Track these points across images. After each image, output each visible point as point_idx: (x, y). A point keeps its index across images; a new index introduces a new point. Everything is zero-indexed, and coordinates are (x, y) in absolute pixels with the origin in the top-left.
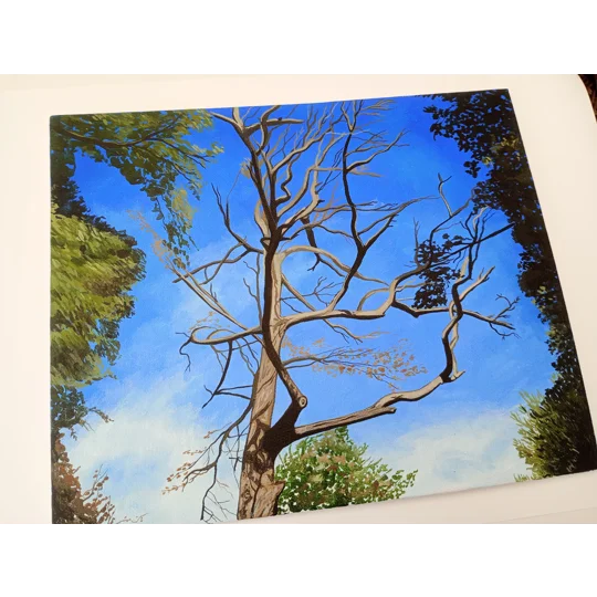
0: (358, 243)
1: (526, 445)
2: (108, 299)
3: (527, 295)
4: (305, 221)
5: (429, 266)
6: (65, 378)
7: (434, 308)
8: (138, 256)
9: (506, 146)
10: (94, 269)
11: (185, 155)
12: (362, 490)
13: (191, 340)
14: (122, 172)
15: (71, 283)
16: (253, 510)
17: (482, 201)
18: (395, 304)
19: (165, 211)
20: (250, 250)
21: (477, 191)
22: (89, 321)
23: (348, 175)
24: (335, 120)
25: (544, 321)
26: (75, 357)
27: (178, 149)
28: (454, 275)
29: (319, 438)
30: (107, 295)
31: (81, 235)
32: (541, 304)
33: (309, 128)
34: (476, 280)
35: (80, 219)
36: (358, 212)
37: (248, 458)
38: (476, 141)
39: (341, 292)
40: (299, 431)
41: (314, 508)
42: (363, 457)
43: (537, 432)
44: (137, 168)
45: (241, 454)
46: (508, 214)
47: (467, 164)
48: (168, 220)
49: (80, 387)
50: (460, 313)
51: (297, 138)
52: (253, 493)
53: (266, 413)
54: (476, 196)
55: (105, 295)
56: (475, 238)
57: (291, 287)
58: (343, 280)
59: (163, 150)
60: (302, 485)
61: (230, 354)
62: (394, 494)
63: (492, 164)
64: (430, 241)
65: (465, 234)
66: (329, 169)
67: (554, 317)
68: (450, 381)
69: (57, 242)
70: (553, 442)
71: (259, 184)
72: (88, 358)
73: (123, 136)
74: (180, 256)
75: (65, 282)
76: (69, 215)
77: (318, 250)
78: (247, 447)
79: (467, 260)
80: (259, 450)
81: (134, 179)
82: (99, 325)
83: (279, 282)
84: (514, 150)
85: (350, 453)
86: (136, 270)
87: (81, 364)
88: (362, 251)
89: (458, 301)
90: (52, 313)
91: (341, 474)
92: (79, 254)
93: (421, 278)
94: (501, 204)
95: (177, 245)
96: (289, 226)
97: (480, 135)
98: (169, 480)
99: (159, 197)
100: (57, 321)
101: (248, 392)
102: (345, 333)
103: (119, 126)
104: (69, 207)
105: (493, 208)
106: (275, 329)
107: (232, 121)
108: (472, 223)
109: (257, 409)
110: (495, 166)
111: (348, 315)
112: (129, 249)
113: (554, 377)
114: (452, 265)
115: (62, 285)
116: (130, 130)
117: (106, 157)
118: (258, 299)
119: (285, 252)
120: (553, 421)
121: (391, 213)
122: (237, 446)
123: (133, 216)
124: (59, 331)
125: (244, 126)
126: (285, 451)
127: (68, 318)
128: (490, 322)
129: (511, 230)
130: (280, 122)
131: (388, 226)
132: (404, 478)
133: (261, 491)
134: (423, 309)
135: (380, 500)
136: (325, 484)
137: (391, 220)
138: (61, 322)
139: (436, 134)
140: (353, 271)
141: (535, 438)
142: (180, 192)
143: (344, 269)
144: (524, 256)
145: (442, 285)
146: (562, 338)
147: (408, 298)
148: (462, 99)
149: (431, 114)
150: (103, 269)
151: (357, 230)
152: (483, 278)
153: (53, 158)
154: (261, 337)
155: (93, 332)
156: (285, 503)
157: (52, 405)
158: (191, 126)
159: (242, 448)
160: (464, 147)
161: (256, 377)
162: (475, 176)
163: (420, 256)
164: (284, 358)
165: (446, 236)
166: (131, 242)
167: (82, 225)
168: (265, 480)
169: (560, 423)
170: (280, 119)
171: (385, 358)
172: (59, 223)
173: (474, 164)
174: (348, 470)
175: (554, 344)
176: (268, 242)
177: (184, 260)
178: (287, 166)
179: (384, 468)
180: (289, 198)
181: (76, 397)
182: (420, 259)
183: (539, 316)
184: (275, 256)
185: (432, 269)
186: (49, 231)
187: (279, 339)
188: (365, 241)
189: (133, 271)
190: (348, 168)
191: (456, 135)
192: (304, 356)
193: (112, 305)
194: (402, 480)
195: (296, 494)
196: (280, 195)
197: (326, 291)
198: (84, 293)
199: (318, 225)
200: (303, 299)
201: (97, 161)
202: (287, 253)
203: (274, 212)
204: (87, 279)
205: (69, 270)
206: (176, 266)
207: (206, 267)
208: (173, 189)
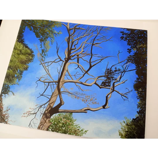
0: (90, 65)
1: (122, 133)
2: (23, 65)
3: (135, 90)
4: (78, 56)
5: (108, 75)
6: (7, 82)
7: (106, 87)
8: (33, 56)
9: (142, 46)
10: (22, 57)
11: (52, 32)
12: (72, 131)
13: (39, 80)
14: (35, 34)
15: (15, 59)
16: (42, 128)
17: (130, 61)
18: (95, 83)
19: (43, 46)
20: (61, 60)
21: (129, 57)
22: (17, 69)
23: (93, 46)
24: (94, 31)
25: (138, 99)
26: (11, 77)
27: (51, 31)
28: (115, 79)
29: (64, 114)
31: (21, 48)
32: (138, 94)
33: (86, 31)
34: (121, 82)
35: (22, 44)
36: (93, 56)
37: (45, 114)
38: (133, 43)
39: (82, 77)
40: (60, 111)
41: (57, 132)
42: (74, 122)
43: (127, 130)
44: (39, 34)
45: (43, 113)
46: (136, 66)
47: (128, 49)
48: (43, 49)
49: (10, 85)
50: (113, 90)
51: (82, 33)
52: (43, 123)
53: (53, 104)
54: (128, 59)
55: (22, 64)
56: (124, 71)
57: (69, 72)
58: (83, 74)
59: (47, 30)
60: (56, 125)
61: (48, 86)
62: (80, 135)
63: (136, 51)
64: (111, 69)
65: (122, 69)
66: (89, 43)
67: (141, 98)
68: (105, 108)
69: (15, 48)
70: (131, 134)
71: (68, 44)
72: (14, 78)
73: (38, 25)
74: (43, 58)
76: (20, 42)
77: (79, 64)
78: (45, 111)
79: (120, 76)
80: (48, 113)
81: (38, 36)
82: (19, 71)
83: (66, 71)
84: (144, 48)
85: (71, 120)
86: (31, 59)
87: (12, 79)
88: (91, 67)
89: (114, 87)
90: (9, 65)
91: (67, 125)
92: (19, 52)
93: (105, 78)
94: (135, 63)
95: (43, 55)
96: (73, 56)
97: (135, 42)
98: (24, 114)
99: (42, 42)
100: (10, 67)
101: (50, 97)
102: (79, 88)
103: (38, 22)
104: (20, 40)
105: (132, 63)
106: (61, 82)
107: (67, 26)
108: (125, 66)
109: (51, 102)
110: (137, 51)
111: (82, 83)
112: (31, 54)
113: (136, 115)
114: (115, 77)
115: (13, 59)
116: (40, 24)
117: (33, 30)
118: (59, 74)
120: (132, 128)
121: (102, 58)
122: (43, 110)
123: (35, 46)
124: (9, 70)
125: (69, 28)
126: (55, 115)
127: (12, 68)
128: (121, 95)
129: (136, 70)
130: (79, 29)
131: (100, 62)
132: (84, 131)
133: (45, 124)
134: (103, 87)
135: (75, 135)
136: (62, 127)
137: (101, 60)
138: (10, 68)
139: (122, 39)
140: (87, 72)
141: (126, 131)
142: (48, 42)
143: (84, 71)
144: (138, 79)
145: (111, 81)
146: (142, 105)
147: (100, 83)
148: (132, 31)
149: (122, 34)
151: (91, 61)
152: (123, 82)
153: (20, 28)
154: (57, 83)
155: (17, 72)
156: (51, 128)
157: (3, 88)
158: (56, 25)
159: (44, 111)
160: (129, 44)
161: (53, 94)
162: (130, 53)
163: (107, 72)
164: (61, 90)
165: (116, 68)
166: (32, 52)
167: (22, 45)
168: (47, 121)
169: (135, 129)
170: (79, 28)
171: (89, 97)
172: (17, 44)
173: (130, 50)
174: (69, 125)
175: (139, 106)
176: (66, 59)
177: (44, 60)
178: (78, 40)
179: (79, 127)
180: (75, 49)
181: (8, 87)
182: (106, 73)
183: (137, 97)
184: (67, 63)
185: (109, 76)
186: (14, 45)
187: (61, 85)
188: (92, 64)
190: (94, 44)
191: (127, 41)
192: (67, 91)
194: (83, 131)
195: (54, 127)
196: (73, 48)
197: (78, 76)
198: (17, 62)
199: (81, 58)
200: (71, 76)
201: (30, 30)
202: (70, 63)
203: (70, 52)
204: (19, 59)
205: (16, 56)
206: (41, 60)
207: (49, 62)
208: (46, 41)
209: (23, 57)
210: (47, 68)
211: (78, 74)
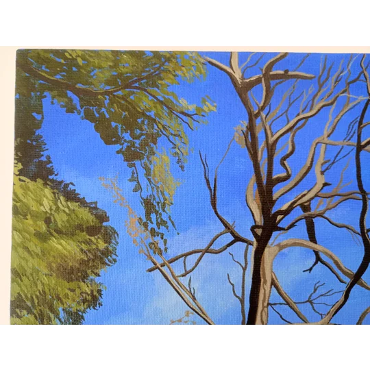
2: (73, 285)
4: (305, 208)
8: (109, 235)
10: (59, 247)
11: (171, 111)
14: (97, 128)
15: (33, 263)
19: (144, 182)
20: (237, 239)
22: (52, 309)
23: (362, 153)
24: (351, 79)
27: (162, 103)
30: (72, 280)
31: (47, 204)
33: (321, 86)
35: (46, 184)
39: (340, 303)
44: (113, 124)
48: (145, 195)
51: (305, 98)
55: (70, 280)
57: (283, 289)
58: (344, 287)
59: (145, 102)
66: (340, 143)
69: (19, 211)
71: (254, 156)
73: (99, 80)
74: (158, 239)
75: (27, 261)
76: (34, 179)
77: (317, 247)
81: (110, 137)
82: (62, 315)
86: (106, 253)
90: (12, 295)
92: (43, 227)
95: (155, 226)
96: (285, 213)
99: (137, 163)
100: (18, 305)
103: (95, 67)
104: (33, 168)
107: (229, 70)
112: (99, 227)
115: (23, 263)
116: (108, 74)
117: (78, 107)
118: (242, 302)
119: (279, 245)
124: (19, 317)
125: (243, 78)
127: (29, 304)
130: (285, 76)
138: (21, 307)
140: (356, 278)
142: (162, 159)
143: (346, 274)
150: (69, 248)
151: (367, 226)
153: (18, 104)
158: (179, 73)
166: (102, 218)
167: (48, 191)
170: (286, 71)
172: (21, 186)
176: (259, 232)
177: (161, 246)
178: (290, 135)
180: (288, 176)
184: (266, 250)
186: (11, 196)
189: (103, 253)
190: (363, 143)
193: (78, 292)
196: (278, 173)
197: (323, 299)
198: (46, 275)
199: (321, 215)
200: (295, 306)
201: (68, 111)
202: (281, 247)
203: (270, 193)
204: (52, 259)
205: (32, 246)
206: (151, 252)
207: (186, 255)
208: (154, 154)
209: (67, 248)
210: (184, 281)
211: (321, 291)
